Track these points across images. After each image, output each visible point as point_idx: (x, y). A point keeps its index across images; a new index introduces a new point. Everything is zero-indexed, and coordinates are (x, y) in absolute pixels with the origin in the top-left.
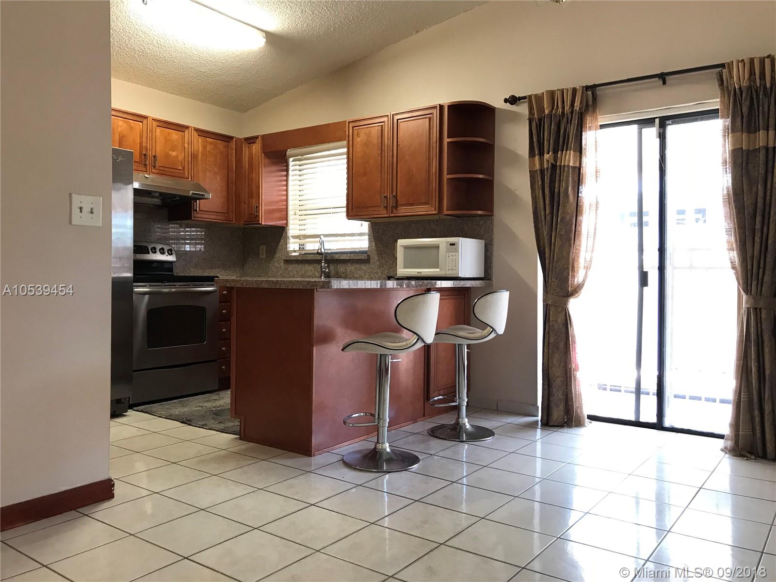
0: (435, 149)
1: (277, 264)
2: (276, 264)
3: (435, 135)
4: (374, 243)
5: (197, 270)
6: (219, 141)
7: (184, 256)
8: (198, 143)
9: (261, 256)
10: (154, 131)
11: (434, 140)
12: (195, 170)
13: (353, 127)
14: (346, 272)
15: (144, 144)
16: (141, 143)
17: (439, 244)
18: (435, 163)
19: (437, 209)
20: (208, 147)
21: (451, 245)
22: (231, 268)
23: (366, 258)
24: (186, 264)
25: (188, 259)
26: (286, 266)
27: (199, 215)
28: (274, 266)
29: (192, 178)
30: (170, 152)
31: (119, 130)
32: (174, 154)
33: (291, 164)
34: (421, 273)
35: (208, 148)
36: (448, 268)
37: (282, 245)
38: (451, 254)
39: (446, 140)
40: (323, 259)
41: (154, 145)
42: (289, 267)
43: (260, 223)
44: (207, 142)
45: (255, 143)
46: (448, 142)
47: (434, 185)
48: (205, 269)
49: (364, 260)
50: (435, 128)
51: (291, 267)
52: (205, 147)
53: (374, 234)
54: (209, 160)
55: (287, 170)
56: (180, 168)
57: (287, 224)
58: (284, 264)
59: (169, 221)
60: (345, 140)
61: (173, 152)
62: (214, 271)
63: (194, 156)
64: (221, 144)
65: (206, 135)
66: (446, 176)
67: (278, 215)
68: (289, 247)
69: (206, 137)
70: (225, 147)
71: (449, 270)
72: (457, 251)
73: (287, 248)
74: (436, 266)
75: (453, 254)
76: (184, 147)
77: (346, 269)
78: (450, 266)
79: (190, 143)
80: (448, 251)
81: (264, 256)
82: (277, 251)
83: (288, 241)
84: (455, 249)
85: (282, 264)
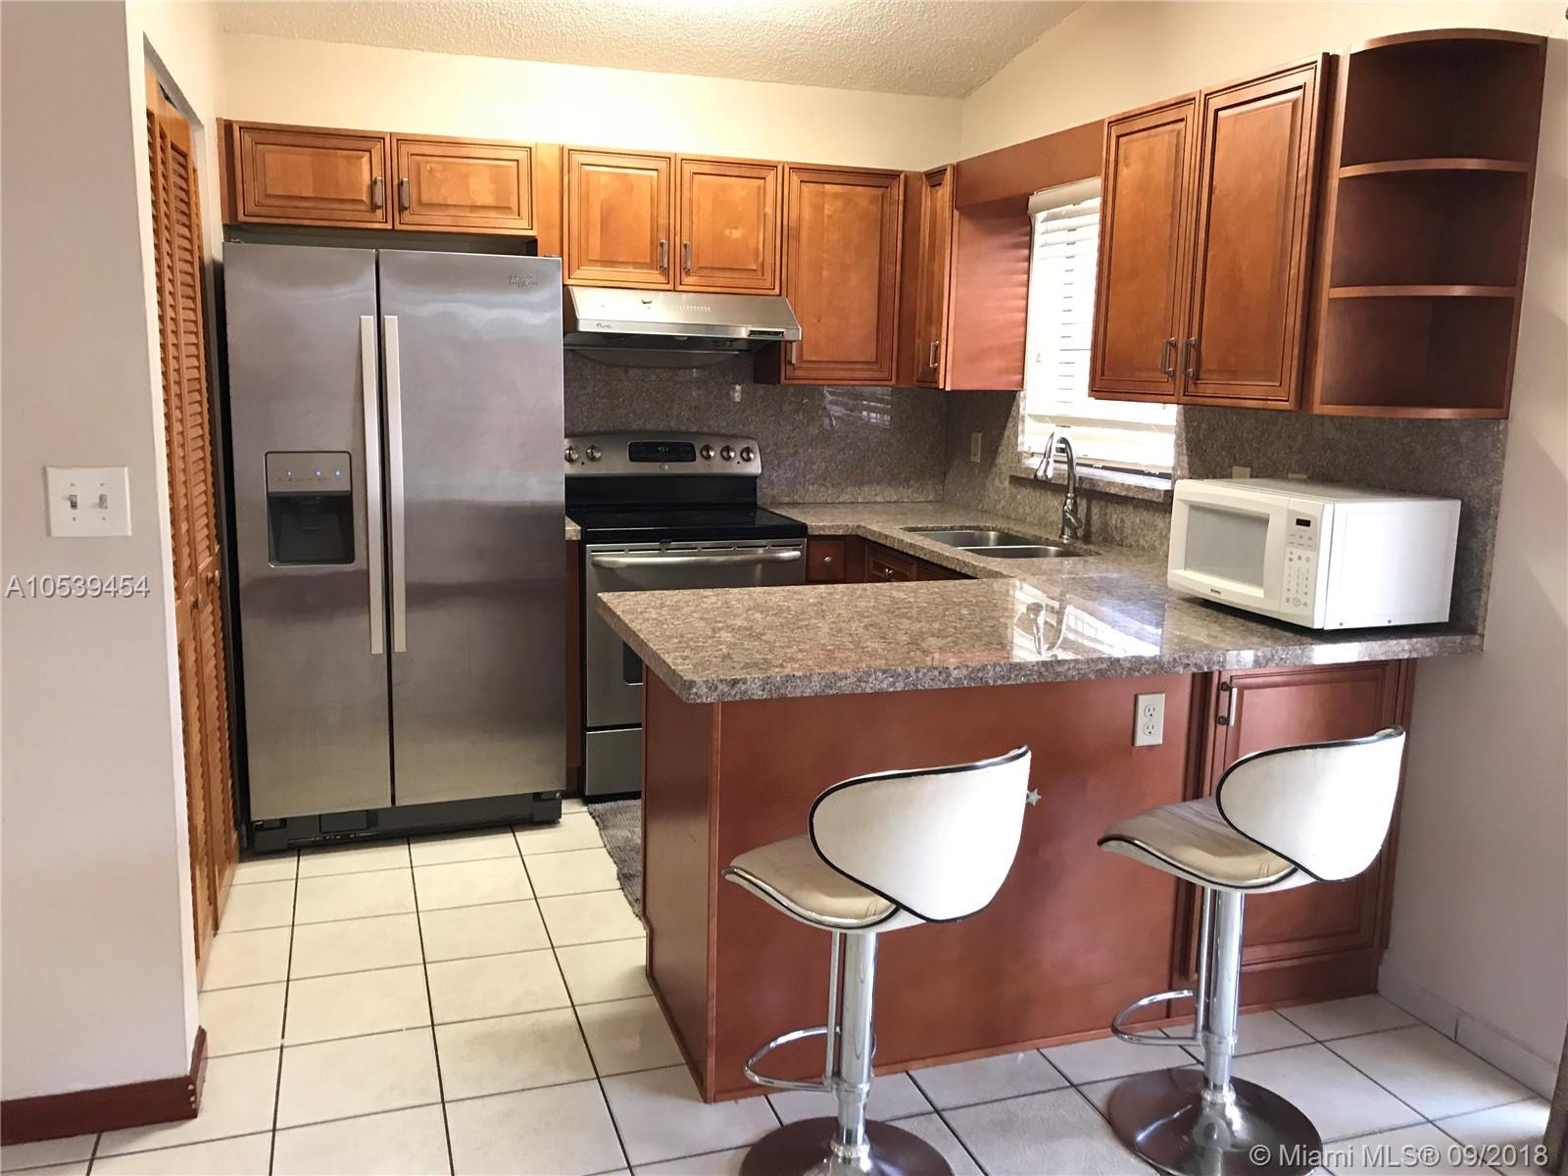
0: (1300, 203)
1: (999, 484)
2: (997, 482)
3: (1303, 159)
4: (1186, 458)
5: (823, 489)
6: (859, 188)
7: (791, 459)
8: (804, 200)
9: (973, 459)
10: (686, 185)
11: (1302, 173)
12: (792, 266)
13: (1118, 137)
14: (1122, 528)
15: (663, 221)
16: (654, 220)
17: (1269, 515)
18: (1298, 250)
19: (1292, 397)
20: (826, 206)
21: (1300, 522)
22: (912, 482)
23: (1161, 500)
24: (796, 477)
25: (802, 464)
26: (1014, 490)
27: (799, 373)
28: (993, 485)
29: (784, 285)
30: (727, 232)
31: (602, 197)
32: (736, 234)
33: (1040, 227)
34: (1219, 593)
35: (828, 210)
36: (1285, 595)
37: (1009, 438)
38: (1297, 552)
39: (1338, 172)
40: (1071, 488)
41: (686, 222)
42: (1019, 493)
43: (941, 387)
44: (823, 194)
45: (940, 184)
46: (1341, 179)
47: (1291, 321)
48: (844, 485)
49: (1158, 504)
50: (1306, 132)
51: (1024, 494)
52: (818, 209)
53: (1187, 433)
54: (828, 239)
55: (1030, 246)
56: (754, 268)
57: (1022, 384)
58: (1010, 483)
59: (755, 382)
60: (1100, 175)
61: (734, 231)
62: (867, 489)
63: (787, 235)
64: (863, 195)
65: (824, 177)
66: (1330, 293)
67: (998, 363)
68: (1023, 443)
69: (824, 183)
70: (873, 200)
71: (1288, 600)
72: (1313, 545)
73: (1017, 445)
74: (1257, 580)
75: (1305, 554)
76: (765, 215)
77: (1122, 521)
78: (1293, 591)
79: (782, 202)
80: (1292, 541)
81: (978, 459)
82: (1000, 448)
83: (1020, 428)
84: (1310, 539)
85: (1007, 483)
